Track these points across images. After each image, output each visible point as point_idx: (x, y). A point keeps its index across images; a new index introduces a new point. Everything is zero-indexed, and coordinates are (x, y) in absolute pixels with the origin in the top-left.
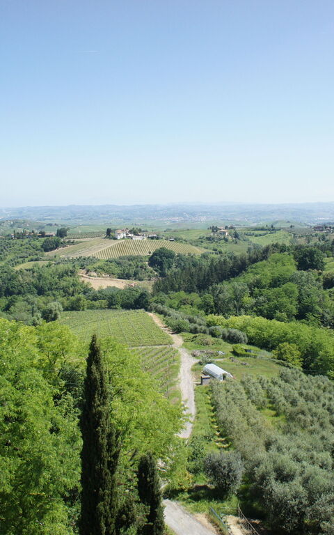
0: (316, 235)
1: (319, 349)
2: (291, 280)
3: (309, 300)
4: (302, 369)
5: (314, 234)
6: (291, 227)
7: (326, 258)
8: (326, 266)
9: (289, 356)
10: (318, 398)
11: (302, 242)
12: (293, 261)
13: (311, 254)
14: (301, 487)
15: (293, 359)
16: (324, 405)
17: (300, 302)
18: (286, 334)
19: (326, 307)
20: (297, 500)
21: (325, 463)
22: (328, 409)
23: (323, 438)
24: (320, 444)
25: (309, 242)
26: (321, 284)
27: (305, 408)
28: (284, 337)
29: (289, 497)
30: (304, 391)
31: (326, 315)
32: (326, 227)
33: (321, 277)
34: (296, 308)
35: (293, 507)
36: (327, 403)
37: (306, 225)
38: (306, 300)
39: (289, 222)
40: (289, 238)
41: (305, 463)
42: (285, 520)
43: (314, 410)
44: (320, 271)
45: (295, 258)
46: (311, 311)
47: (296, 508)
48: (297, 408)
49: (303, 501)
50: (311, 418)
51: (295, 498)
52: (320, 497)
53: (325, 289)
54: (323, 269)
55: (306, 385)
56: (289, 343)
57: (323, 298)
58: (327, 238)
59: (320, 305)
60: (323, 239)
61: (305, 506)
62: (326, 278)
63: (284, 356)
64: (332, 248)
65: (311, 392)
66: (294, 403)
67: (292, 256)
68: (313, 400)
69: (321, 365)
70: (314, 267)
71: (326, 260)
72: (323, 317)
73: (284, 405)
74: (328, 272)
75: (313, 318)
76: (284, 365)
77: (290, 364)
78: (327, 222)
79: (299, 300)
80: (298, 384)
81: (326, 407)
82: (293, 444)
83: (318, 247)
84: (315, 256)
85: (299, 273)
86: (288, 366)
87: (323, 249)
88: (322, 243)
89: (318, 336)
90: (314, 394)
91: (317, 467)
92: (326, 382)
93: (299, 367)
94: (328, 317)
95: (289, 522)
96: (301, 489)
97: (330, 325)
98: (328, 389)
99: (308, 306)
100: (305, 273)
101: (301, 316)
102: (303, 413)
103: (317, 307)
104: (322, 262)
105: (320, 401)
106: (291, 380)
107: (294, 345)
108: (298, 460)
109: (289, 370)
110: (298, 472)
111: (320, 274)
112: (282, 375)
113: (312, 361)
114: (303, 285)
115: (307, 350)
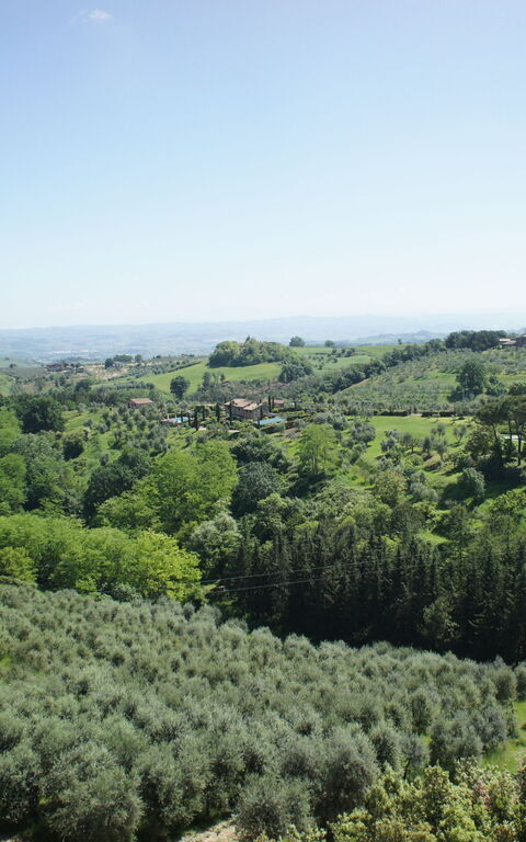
0: (51, 378)
1: (60, 550)
2: (13, 450)
3: (43, 478)
4: (36, 585)
5: (47, 376)
6: (11, 366)
7: (67, 412)
8: (66, 425)
9: (14, 567)
10: (60, 622)
11: (30, 389)
12: (15, 419)
13: (43, 407)
14: (30, 751)
15: (22, 572)
16: (69, 631)
17: (29, 484)
18: (8, 534)
19: (70, 487)
20: (26, 772)
21: (68, 710)
22: (75, 636)
23: (65, 677)
24: (61, 685)
25: (40, 389)
26: (61, 451)
27: (41, 640)
28: (6, 539)
29: (13, 769)
30: (39, 616)
31: (71, 499)
32: (66, 365)
33: (60, 442)
34: (24, 492)
35: (19, 784)
36: (74, 627)
37: (35, 362)
38: (40, 479)
39: (7, 359)
40: (10, 384)
41: (36, 717)
42: (8, 805)
43: (54, 640)
44: (58, 432)
45: (18, 415)
46: (47, 495)
47: (24, 783)
48: (27, 642)
49: (34, 770)
50: (48, 652)
51: (22, 769)
52: (58, 757)
53: (67, 459)
54: (62, 429)
55: (42, 606)
56: (14, 548)
57: (65, 473)
58: (68, 381)
59: (60, 485)
60: (63, 383)
61: (38, 778)
62: (68, 443)
63: (7, 569)
64: (75, 396)
65: (49, 616)
66: (23, 635)
67: (13, 412)
68: (52, 627)
69: (66, 575)
70: (48, 427)
71: (66, 414)
72: (66, 502)
73: (7, 641)
74: (70, 433)
75: (50, 505)
76: (8, 583)
77: (18, 580)
78: (66, 357)
79: (28, 480)
80: (29, 607)
81: (72, 633)
82: (19, 692)
83: (54, 396)
84: (49, 409)
85: (25, 437)
86: (15, 584)
87: (61, 398)
88: (61, 389)
89: (58, 531)
90: (55, 617)
91: (55, 718)
92: (73, 600)
93: (31, 583)
94: (74, 501)
95: (15, 807)
96: (31, 754)
97: (78, 513)
98: (75, 608)
99: (43, 487)
100: (35, 437)
101: (32, 504)
102: (36, 647)
103: (56, 488)
104: (60, 419)
105: (63, 627)
106: (18, 602)
107: (22, 549)
108: (27, 715)
109: (15, 588)
110: (25, 732)
111: (59, 437)
112: (5, 597)
113: (51, 570)
114: (33, 457)
115: (43, 554)
